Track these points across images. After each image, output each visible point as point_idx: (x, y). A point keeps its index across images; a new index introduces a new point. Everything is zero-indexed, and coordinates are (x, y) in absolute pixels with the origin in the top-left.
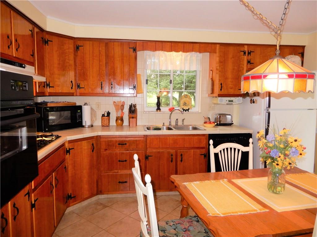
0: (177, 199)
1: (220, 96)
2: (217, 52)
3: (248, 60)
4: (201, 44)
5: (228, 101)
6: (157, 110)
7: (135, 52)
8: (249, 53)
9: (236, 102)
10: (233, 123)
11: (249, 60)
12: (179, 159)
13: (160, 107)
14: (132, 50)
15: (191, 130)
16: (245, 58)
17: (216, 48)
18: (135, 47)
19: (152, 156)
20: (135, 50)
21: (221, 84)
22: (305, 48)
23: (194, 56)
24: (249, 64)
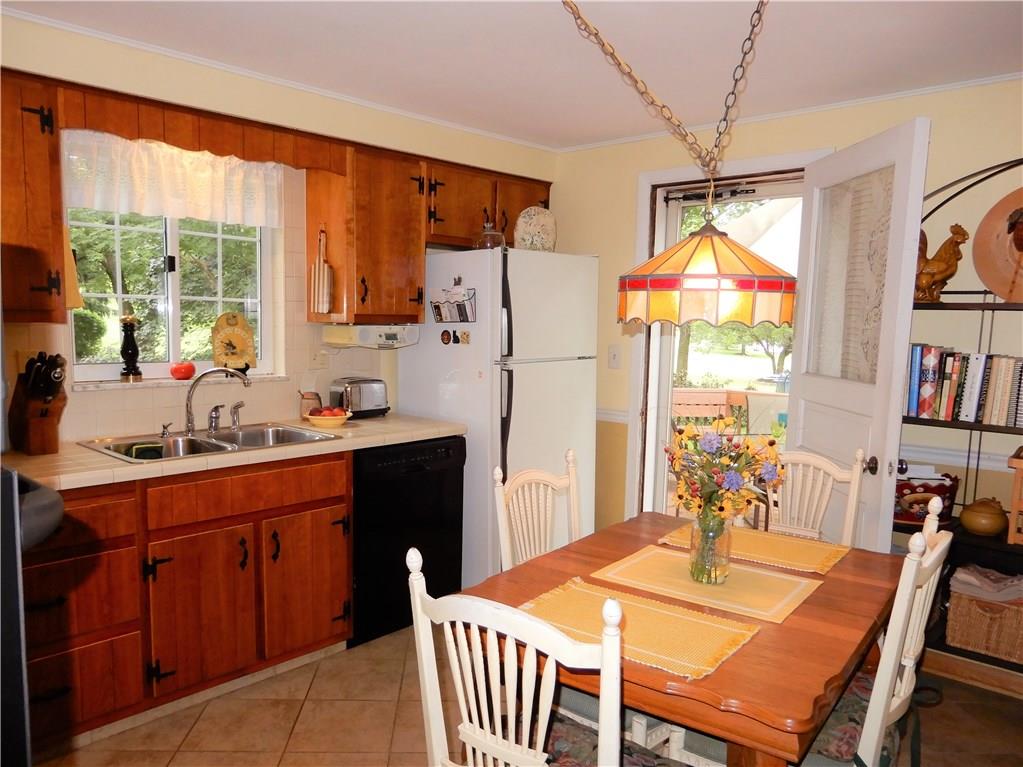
0: (273, 697)
1: (361, 320)
2: (348, 170)
3: (430, 208)
4: (299, 138)
5: (384, 337)
6: (123, 374)
7: (52, 132)
8: (432, 188)
9: (405, 342)
10: (389, 408)
11: (433, 210)
12: (266, 551)
13: (138, 365)
14: (36, 119)
15: (271, 444)
16: (422, 202)
17: (345, 159)
18: (50, 110)
19: (169, 560)
20: (49, 123)
21: (363, 281)
22: (551, 188)
23: (257, 174)
24: (432, 220)
